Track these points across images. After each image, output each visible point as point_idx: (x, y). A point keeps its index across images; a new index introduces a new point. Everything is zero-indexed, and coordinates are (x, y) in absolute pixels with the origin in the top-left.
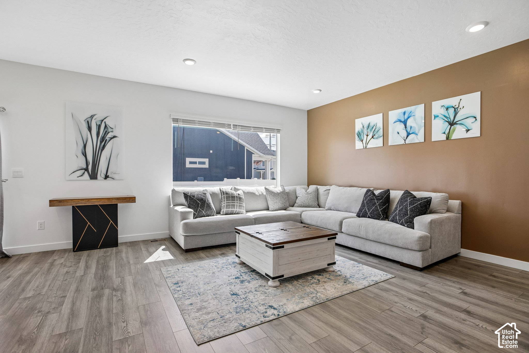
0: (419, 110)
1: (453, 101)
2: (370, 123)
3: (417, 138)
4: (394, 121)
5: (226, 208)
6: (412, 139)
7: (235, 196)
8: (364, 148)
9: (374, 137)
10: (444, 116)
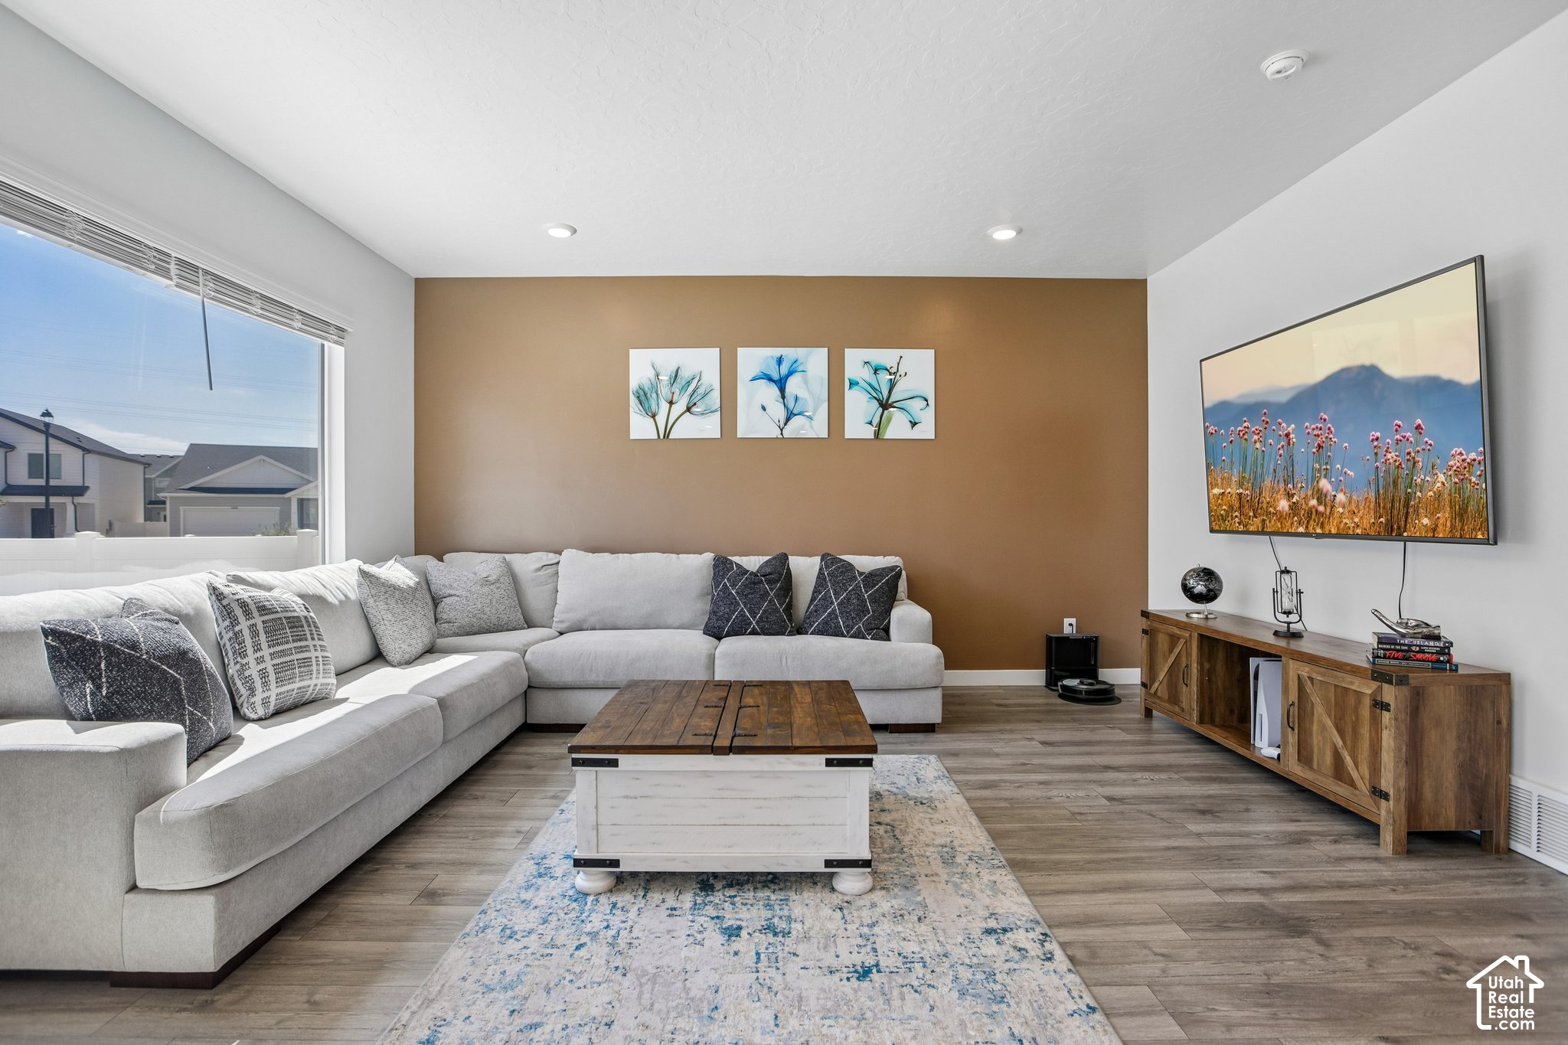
0: (816, 360)
1: (886, 356)
2: (679, 368)
3: (811, 427)
4: (753, 376)
5: (279, 681)
6: (798, 428)
7: (298, 617)
8: (662, 437)
9: (694, 409)
10: (870, 385)
